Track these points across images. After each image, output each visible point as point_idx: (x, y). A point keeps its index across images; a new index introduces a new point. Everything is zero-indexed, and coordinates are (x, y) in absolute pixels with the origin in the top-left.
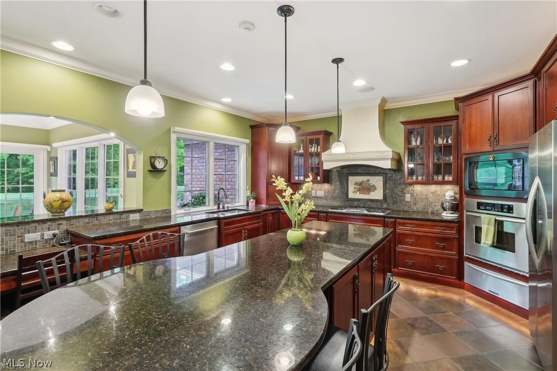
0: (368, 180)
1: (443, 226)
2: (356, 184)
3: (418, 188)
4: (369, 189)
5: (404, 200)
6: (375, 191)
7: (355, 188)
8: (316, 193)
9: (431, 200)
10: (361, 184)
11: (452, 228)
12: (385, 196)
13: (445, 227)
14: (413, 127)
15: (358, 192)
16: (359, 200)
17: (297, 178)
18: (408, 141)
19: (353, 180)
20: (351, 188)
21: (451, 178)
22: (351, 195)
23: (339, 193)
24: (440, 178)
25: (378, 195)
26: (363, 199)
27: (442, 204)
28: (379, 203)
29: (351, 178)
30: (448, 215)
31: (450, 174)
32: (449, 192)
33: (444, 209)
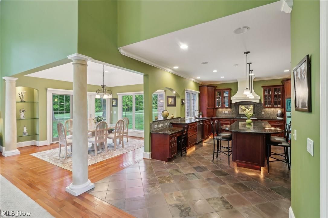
1: (279, 122)
3: (267, 109)
5: (262, 114)
7: (242, 110)
8: (225, 112)
9: (272, 114)
11: (282, 122)
13: (280, 122)
14: (266, 88)
15: (242, 112)
16: (243, 114)
17: (217, 106)
18: (264, 93)
20: (240, 110)
21: (280, 106)
22: (240, 113)
23: (235, 112)
24: (276, 106)
27: (277, 115)
29: (240, 106)
30: (279, 118)
31: (279, 104)
32: (279, 111)
33: (278, 116)
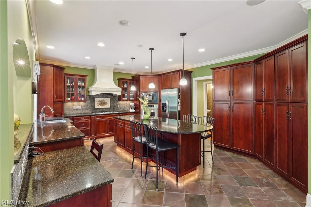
0: (104, 100)
2: (98, 102)
3: (122, 103)
4: (104, 103)
5: (117, 107)
6: (107, 104)
7: (98, 103)
8: (76, 107)
9: (125, 106)
10: (101, 102)
12: (110, 106)
15: (99, 105)
16: (100, 109)
17: (67, 99)
19: (97, 100)
20: (96, 104)
22: (96, 107)
23: (90, 106)
25: (108, 106)
26: (102, 108)
28: (108, 109)
29: (96, 99)
30: (132, 111)
32: (132, 104)
33: (131, 109)
